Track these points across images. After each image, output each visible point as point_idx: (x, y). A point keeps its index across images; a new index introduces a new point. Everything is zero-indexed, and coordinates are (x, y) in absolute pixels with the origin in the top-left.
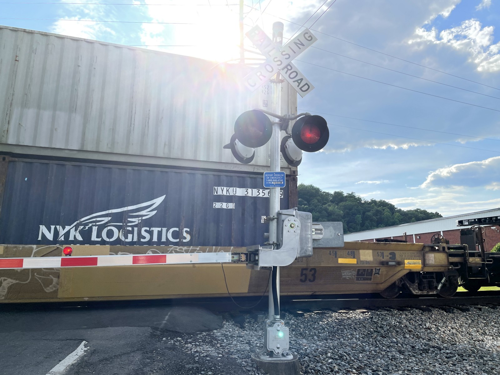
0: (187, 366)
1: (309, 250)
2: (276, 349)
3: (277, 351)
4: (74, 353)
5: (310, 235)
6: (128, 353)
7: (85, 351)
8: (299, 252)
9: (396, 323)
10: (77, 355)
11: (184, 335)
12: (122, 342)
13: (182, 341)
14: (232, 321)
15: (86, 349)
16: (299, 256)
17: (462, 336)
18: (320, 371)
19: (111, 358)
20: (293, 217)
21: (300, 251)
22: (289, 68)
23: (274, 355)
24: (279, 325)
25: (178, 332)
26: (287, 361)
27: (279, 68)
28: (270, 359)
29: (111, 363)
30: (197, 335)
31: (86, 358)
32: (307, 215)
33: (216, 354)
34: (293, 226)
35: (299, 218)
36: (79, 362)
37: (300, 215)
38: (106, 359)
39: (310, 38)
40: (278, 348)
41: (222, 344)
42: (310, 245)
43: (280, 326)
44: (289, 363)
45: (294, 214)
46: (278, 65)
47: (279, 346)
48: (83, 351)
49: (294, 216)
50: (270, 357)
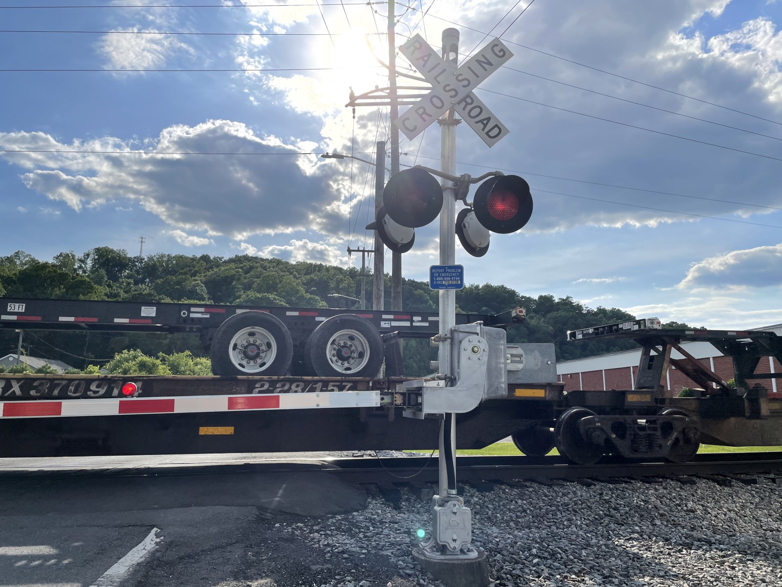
0: (313, 567)
1: (502, 387)
2: (450, 541)
3: (453, 545)
4: (140, 546)
5: (503, 363)
6: (223, 547)
7: (157, 543)
8: (486, 391)
9: (639, 502)
10: (144, 549)
11: (308, 520)
12: (214, 530)
13: (305, 529)
14: (382, 498)
15: (158, 540)
16: (486, 397)
17: (745, 523)
18: (519, 576)
19: (197, 554)
20: (476, 336)
21: (488, 390)
22: (469, 100)
23: (448, 551)
24: (455, 505)
25: (299, 516)
26: (468, 561)
27: (453, 102)
28: (442, 557)
29: (197, 561)
30: (328, 519)
31: (158, 554)
32: (498, 333)
33: (358, 549)
34: (476, 349)
35: (485, 336)
36: (149, 560)
37: (487, 333)
38: (189, 556)
39: (502, 53)
40: (455, 540)
41: (366, 534)
42: (503, 380)
43: (457, 506)
44: (471, 563)
45: (478, 331)
46: (451, 97)
47: (455, 537)
48: (153, 543)
49: (477, 334)
50: (441, 555)
